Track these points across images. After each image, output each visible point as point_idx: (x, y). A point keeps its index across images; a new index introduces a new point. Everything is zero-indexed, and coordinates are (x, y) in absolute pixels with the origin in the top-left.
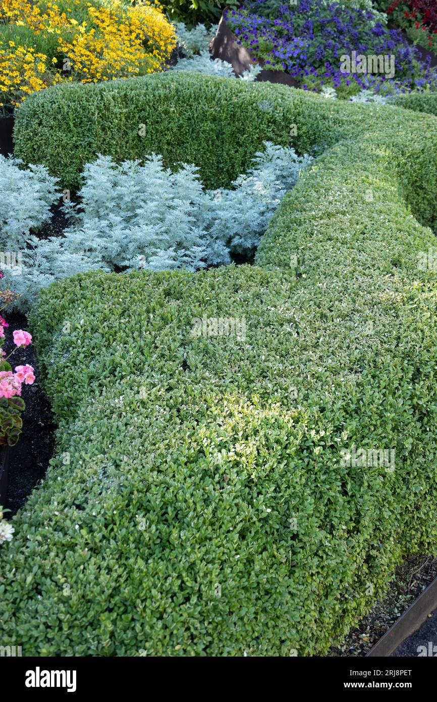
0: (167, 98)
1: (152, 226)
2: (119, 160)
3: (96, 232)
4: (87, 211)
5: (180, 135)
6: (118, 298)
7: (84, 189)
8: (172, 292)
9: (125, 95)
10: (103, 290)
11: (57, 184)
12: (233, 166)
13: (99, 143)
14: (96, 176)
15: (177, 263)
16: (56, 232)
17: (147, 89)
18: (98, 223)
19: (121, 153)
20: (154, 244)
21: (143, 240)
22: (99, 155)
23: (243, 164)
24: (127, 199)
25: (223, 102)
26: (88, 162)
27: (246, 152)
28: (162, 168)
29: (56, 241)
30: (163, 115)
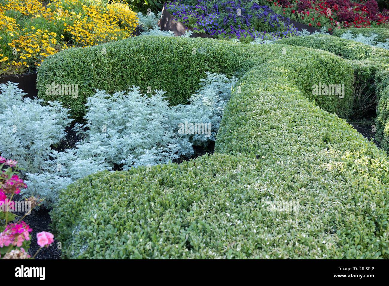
0: (138, 51)
1: (138, 134)
2: (111, 93)
3: (99, 142)
4: (91, 128)
5: (149, 73)
6: (123, 191)
7: (88, 114)
8: (165, 182)
9: (111, 52)
10: (110, 186)
11: (69, 112)
12: (185, 90)
13: (96, 84)
14: (96, 104)
15: (158, 157)
16: (70, 145)
17: (125, 47)
18: (100, 136)
19: (112, 89)
20: (141, 146)
21: (133, 144)
22: (97, 90)
23: (192, 88)
24: (119, 117)
25: (175, 51)
26: (89, 96)
27: (192, 80)
28: (140, 95)
29: (71, 151)
30: (137, 62)
